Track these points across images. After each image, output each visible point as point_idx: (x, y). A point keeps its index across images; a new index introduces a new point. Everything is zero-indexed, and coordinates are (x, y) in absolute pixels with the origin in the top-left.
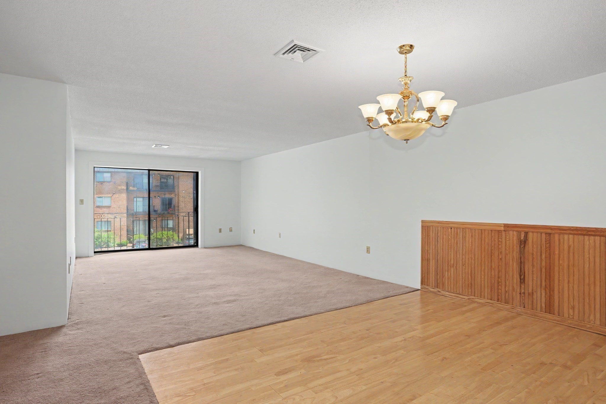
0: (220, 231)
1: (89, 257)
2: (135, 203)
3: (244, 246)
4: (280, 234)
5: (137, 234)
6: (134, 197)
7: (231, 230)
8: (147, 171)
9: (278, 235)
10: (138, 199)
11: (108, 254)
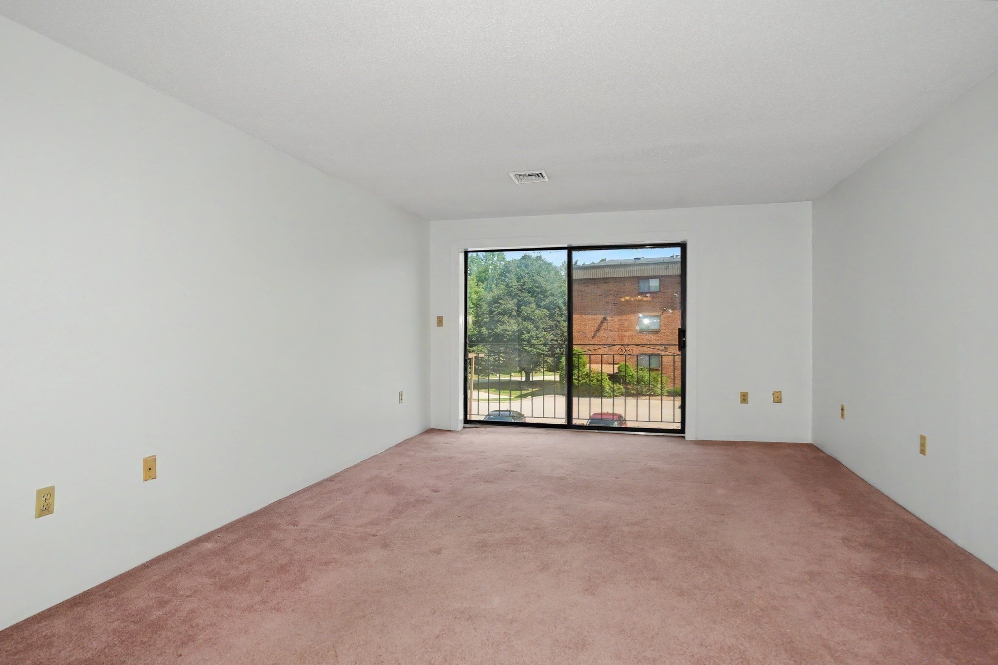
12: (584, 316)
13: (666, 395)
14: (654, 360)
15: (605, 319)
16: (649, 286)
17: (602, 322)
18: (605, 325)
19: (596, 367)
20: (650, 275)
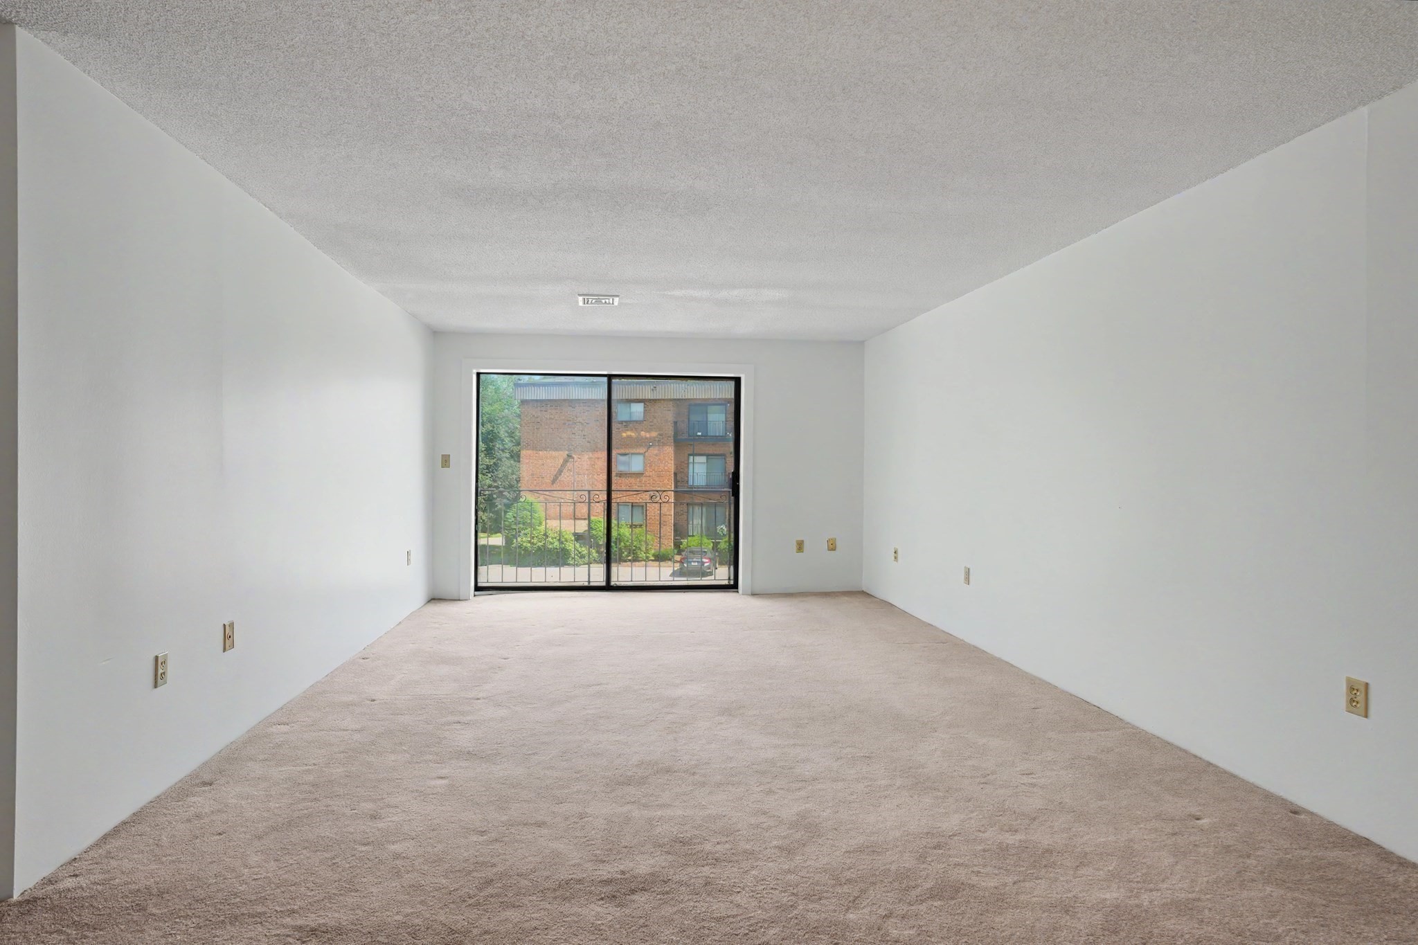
0: (800, 546)
1: (459, 600)
2: (691, 466)
3: (868, 594)
4: (968, 572)
5: (693, 536)
6: (690, 455)
7: (832, 547)
8: (605, 379)
9: (962, 576)
10: (698, 459)
11: (512, 595)
12: (540, 452)
13: (652, 560)
14: (637, 512)
15: (569, 456)
16: (630, 413)
17: (566, 461)
18: (569, 465)
19: (553, 524)
20: (632, 398)
